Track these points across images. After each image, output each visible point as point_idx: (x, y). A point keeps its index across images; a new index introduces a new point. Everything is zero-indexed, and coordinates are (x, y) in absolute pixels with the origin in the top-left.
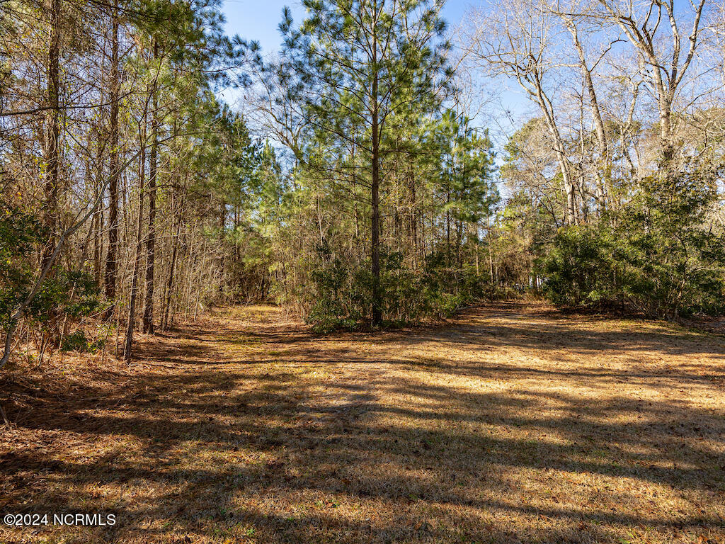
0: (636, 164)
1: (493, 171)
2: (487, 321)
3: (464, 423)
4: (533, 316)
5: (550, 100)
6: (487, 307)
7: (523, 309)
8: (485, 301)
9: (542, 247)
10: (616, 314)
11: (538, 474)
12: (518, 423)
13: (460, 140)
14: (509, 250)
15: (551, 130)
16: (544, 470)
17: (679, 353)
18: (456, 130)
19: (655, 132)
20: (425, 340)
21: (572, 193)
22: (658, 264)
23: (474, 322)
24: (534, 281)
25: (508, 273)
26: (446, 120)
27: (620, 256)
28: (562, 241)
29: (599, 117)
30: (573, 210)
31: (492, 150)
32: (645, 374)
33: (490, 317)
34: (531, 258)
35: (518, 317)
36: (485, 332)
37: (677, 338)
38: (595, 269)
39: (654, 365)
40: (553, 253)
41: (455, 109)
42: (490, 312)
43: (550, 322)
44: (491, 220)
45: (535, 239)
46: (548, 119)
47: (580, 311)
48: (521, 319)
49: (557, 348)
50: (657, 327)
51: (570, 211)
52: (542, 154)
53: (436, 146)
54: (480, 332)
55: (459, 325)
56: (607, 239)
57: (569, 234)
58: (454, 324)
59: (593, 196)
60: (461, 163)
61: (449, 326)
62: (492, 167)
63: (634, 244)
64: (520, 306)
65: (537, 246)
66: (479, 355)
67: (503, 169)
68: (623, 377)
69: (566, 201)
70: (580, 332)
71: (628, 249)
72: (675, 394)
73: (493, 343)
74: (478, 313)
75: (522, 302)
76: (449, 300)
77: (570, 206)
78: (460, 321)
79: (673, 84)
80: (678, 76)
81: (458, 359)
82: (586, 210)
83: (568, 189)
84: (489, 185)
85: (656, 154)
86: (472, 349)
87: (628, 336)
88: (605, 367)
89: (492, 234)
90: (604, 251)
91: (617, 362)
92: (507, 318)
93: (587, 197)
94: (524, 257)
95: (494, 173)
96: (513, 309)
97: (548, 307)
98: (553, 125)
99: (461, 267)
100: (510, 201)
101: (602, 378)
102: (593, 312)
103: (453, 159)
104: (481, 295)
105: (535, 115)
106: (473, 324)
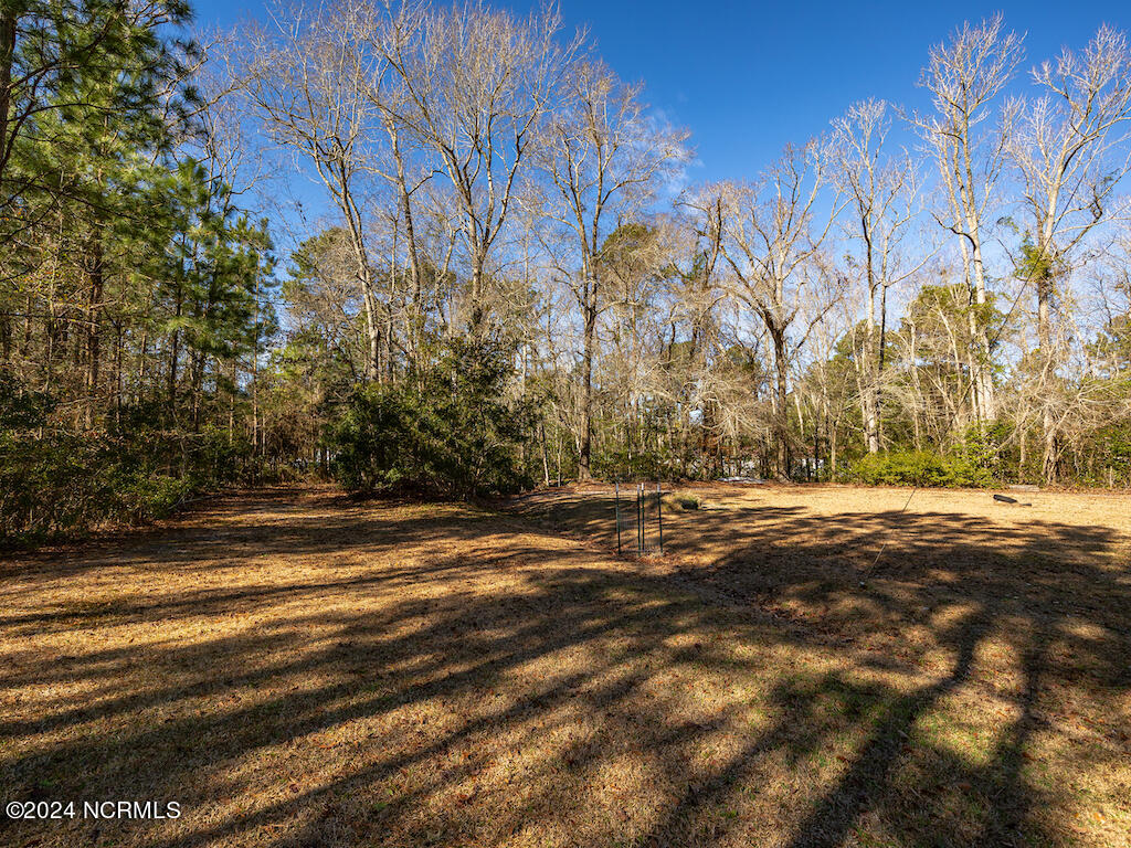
0: (448, 320)
1: (268, 285)
2: (237, 518)
3: (148, 711)
4: (315, 505)
5: (359, 209)
6: (241, 496)
7: (300, 497)
8: (238, 488)
9: (337, 408)
10: (417, 497)
11: (273, 756)
12: (255, 680)
13: (206, 217)
14: (288, 409)
15: (357, 250)
16: (285, 745)
17: (472, 537)
18: (204, 199)
19: (469, 288)
20: (94, 566)
21: (378, 338)
22: (462, 438)
23: (211, 522)
24: (324, 454)
25: (283, 443)
26: (185, 174)
27: (423, 426)
28: (358, 400)
29: (414, 254)
30: (376, 360)
31: (271, 254)
32: (435, 567)
33: (243, 512)
34: (321, 421)
35: (290, 508)
36: (229, 537)
37: (472, 520)
38: (396, 442)
39: (447, 555)
40: (348, 416)
41: (206, 164)
42: (245, 504)
43: (337, 513)
44: (262, 360)
45: (327, 397)
46: (353, 234)
47: (376, 496)
48: (295, 512)
49: (340, 549)
50: (456, 509)
51: (373, 362)
52: (343, 279)
53: (158, 214)
54: (220, 538)
55: (181, 530)
56: (412, 403)
57: (368, 394)
58: (170, 529)
59: (401, 348)
60: (209, 256)
61: (159, 533)
62: (268, 279)
63: (438, 412)
64: (295, 493)
65: (328, 406)
66: (209, 578)
67: (286, 286)
68: (415, 575)
69: (369, 348)
70: (373, 523)
71: (433, 418)
72: (461, 586)
73: (241, 554)
74: (223, 506)
75: (303, 486)
76: (163, 486)
77: (373, 356)
78: (185, 524)
79: (486, 244)
80: (491, 236)
81: (163, 592)
82: (392, 364)
83: (373, 334)
84: (262, 305)
85: (466, 315)
86: (196, 569)
87: (427, 524)
88: (396, 566)
89: (263, 382)
90: (408, 419)
91: (408, 557)
92: (272, 512)
93: (396, 349)
94: (310, 421)
95: (271, 289)
96: (286, 497)
97: (336, 492)
98: (361, 245)
99: (196, 430)
100: (291, 335)
101: (391, 581)
102: (392, 497)
103: (193, 245)
104: (232, 478)
105: (337, 223)
106: (209, 526)
